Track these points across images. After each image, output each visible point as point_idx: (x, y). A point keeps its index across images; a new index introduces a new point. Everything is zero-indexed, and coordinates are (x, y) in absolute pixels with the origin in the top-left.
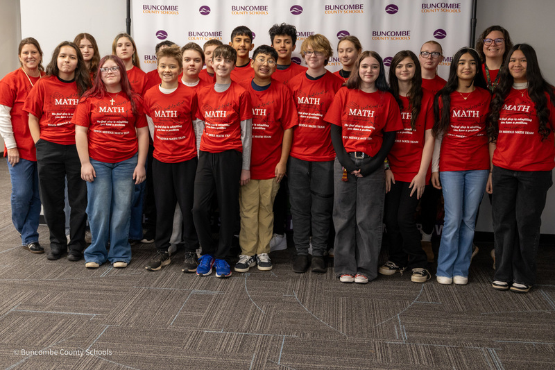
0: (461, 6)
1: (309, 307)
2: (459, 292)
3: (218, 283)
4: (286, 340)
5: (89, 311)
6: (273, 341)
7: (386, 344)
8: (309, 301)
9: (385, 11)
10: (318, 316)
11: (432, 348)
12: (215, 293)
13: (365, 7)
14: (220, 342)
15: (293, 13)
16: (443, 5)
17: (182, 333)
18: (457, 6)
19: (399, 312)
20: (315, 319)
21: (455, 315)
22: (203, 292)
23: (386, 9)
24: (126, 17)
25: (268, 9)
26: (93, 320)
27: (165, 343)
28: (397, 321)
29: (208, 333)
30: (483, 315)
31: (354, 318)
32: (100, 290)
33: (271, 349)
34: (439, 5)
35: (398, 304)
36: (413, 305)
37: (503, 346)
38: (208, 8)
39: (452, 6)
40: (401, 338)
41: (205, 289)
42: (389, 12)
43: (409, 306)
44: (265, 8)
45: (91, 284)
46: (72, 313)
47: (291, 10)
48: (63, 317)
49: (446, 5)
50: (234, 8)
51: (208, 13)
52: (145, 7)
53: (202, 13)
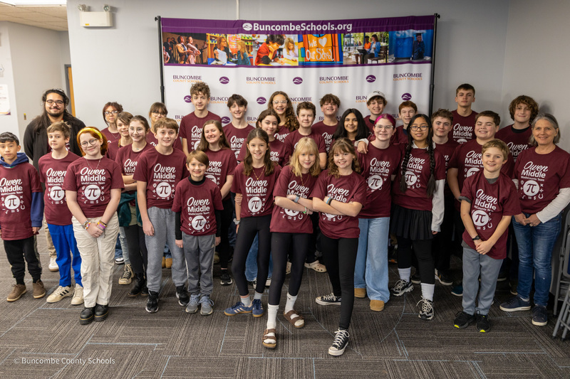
0: (422, 75)
4: (316, 363)
5: (152, 340)
6: (306, 365)
7: (393, 362)
8: (323, 317)
9: (366, 80)
11: (430, 364)
13: (349, 78)
14: (263, 369)
15: (296, 83)
16: (409, 75)
17: (231, 361)
18: (420, 75)
19: (394, 326)
21: (436, 326)
23: (367, 78)
24: (160, 85)
25: (276, 79)
26: (156, 351)
27: (220, 373)
28: (395, 336)
29: (252, 359)
33: (306, 374)
34: (406, 75)
35: (391, 316)
36: (402, 317)
37: (482, 357)
38: (227, 79)
39: (416, 75)
40: (403, 355)
42: (369, 81)
43: (400, 318)
44: (273, 79)
46: (138, 344)
47: (294, 80)
48: (131, 348)
49: (411, 75)
50: (248, 79)
51: (227, 82)
52: (175, 77)
53: (222, 82)
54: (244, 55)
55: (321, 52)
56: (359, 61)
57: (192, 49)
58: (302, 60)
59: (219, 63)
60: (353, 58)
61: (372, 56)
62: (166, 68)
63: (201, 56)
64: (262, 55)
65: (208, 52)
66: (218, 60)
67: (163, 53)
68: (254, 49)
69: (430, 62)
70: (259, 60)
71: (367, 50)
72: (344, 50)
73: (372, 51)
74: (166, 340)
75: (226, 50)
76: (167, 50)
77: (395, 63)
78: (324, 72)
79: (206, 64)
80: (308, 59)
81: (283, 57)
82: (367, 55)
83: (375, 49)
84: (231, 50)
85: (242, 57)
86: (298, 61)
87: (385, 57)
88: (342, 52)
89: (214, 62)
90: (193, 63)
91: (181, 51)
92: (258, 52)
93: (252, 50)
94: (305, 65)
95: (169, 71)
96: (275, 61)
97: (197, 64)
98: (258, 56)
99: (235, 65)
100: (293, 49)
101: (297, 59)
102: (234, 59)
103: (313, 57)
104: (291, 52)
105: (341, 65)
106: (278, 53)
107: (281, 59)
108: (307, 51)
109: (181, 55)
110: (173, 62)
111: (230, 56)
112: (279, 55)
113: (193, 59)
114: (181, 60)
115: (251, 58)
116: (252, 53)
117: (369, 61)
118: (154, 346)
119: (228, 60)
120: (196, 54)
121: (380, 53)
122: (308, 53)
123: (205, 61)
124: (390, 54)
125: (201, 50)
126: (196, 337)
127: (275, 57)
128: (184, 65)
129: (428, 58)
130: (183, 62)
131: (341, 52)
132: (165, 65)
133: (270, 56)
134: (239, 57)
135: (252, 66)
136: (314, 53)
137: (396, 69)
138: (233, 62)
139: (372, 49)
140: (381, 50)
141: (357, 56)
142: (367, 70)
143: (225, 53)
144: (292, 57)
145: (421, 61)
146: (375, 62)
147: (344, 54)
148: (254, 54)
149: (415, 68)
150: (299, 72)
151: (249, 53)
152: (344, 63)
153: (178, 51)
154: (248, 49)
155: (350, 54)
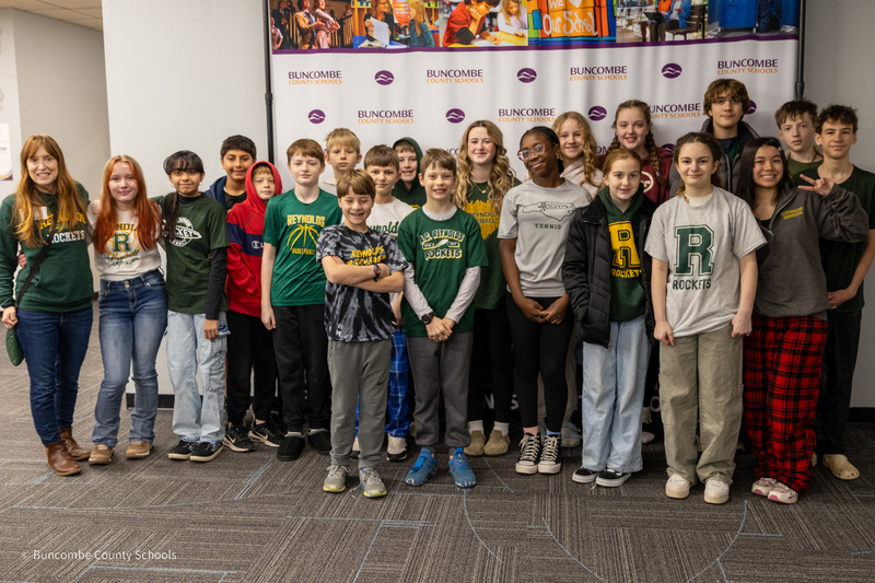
0: (778, 63)
1: (572, 548)
2: (805, 513)
3: (422, 506)
5: (218, 565)
8: (571, 536)
9: (661, 74)
10: (590, 565)
12: (418, 525)
13: (629, 70)
15: (522, 80)
16: (751, 63)
18: (773, 63)
19: (718, 556)
20: (585, 571)
21: (809, 558)
22: (398, 524)
23: (663, 70)
25: (484, 73)
28: (718, 571)
30: (856, 557)
31: (648, 567)
32: (234, 524)
34: (745, 63)
35: (714, 537)
36: (737, 540)
38: (389, 74)
39: (765, 63)
41: (402, 518)
42: (668, 76)
43: (733, 541)
44: (478, 73)
45: (221, 513)
46: (188, 571)
47: (519, 75)
49: (755, 62)
50: (430, 73)
51: (390, 82)
52: (292, 75)
53: (380, 82)
54: (422, 28)
55: (573, 18)
56: (648, 35)
57: (324, 20)
58: (534, 34)
59: (375, 44)
60: (636, 29)
61: (673, 26)
62: (275, 58)
63: (341, 32)
64: (457, 27)
65: (353, 23)
66: (372, 39)
67: (271, 30)
68: (440, 16)
69: (794, 36)
70: (452, 35)
71: (664, 13)
72: (618, 14)
73: (675, 16)
74: (246, 567)
75: (388, 18)
76: (278, 25)
77: (720, 39)
78: (578, 57)
79: (350, 48)
80: (548, 33)
81: (497, 30)
82: (664, 25)
83: (679, 11)
84: (398, 18)
85: (419, 32)
86: (527, 36)
87: (701, 26)
88: (615, 17)
89: (366, 44)
90: (325, 46)
91: (304, 23)
92: (450, 20)
93: (436, 18)
94: (541, 44)
95: (283, 63)
96: (482, 38)
97: (332, 49)
98: (449, 29)
99: (405, 46)
100: (518, 13)
101: (526, 32)
102: (402, 36)
103: (556, 29)
104: (513, 19)
105: (612, 44)
106: (487, 22)
107: (493, 34)
108: (546, 16)
109: (303, 32)
110: (289, 46)
111: (395, 29)
112: (491, 25)
113: (324, 39)
114: (304, 42)
115: (435, 32)
116: (437, 23)
117: (669, 36)
118: (220, 576)
119: (392, 39)
120: (331, 29)
121: (690, 19)
122: (547, 21)
123: (347, 42)
124: (710, 22)
125: (341, 22)
126: (305, 563)
127: (482, 31)
128: (310, 51)
129: (790, 29)
130: (307, 46)
131: (612, 19)
132: (275, 52)
133: (473, 28)
134: (413, 32)
135: (437, 49)
136: (559, 20)
137: (722, 52)
138: (401, 41)
139: (675, 13)
140: (692, 14)
141: (643, 25)
142: (665, 54)
143: (386, 25)
144: (514, 29)
145: (776, 34)
146: (680, 38)
147: (618, 23)
148: (440, 25)
149: (764, 49)
150: (530, 59)
151: (431, 22)
152: (619, 39)
153: (298, 25)
154: (430, 16)
155: (630, 23)
